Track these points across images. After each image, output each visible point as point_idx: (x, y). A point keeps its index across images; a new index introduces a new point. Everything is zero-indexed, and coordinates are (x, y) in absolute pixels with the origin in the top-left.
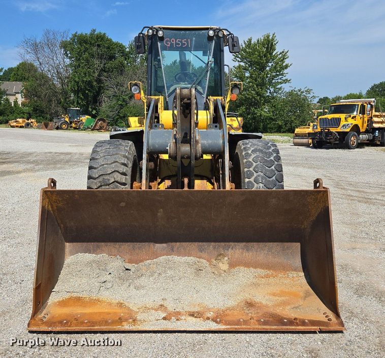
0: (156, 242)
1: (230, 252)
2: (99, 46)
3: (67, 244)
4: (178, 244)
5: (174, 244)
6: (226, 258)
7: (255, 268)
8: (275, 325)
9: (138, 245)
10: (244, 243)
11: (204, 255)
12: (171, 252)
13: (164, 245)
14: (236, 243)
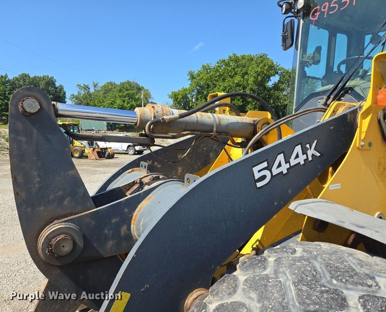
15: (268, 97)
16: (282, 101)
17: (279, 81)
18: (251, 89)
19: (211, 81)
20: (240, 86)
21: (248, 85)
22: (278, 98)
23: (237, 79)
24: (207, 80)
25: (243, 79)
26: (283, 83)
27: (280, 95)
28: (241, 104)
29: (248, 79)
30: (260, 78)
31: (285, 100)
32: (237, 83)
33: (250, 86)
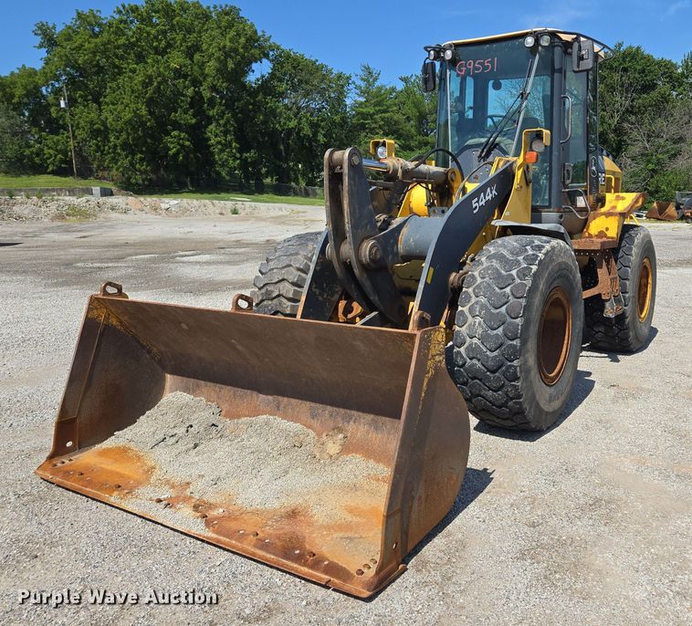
0: (260, 392)
1: (351, 427)
2: (625, 70)
3: (168, 377)
4: (286, 399)
5: (280, 398)
6: (341, 436)
7: (378, 461)
8: (274, 554)
9: (240, 391)
10: (372, 416)
11: (316, 423)
12: (277, 410)
13: (270, 398)
14: (361, 414)
15: (253, 110)
16: (282, 120)
17: (272, 76)
18: (213, 88)
19: (108, 58)
20: (185, 77)
21: (205, 76)
22: (273, 113)
23: (176, 60)
24: (94, 53)
25: (189, 62)
26: (281, 80)
27: (277, 107)
28: (194, 121)
29: (204, 63)
30: (231, 65)
31: (289, 119)
32: (176, 70)
33: (209, 79)
